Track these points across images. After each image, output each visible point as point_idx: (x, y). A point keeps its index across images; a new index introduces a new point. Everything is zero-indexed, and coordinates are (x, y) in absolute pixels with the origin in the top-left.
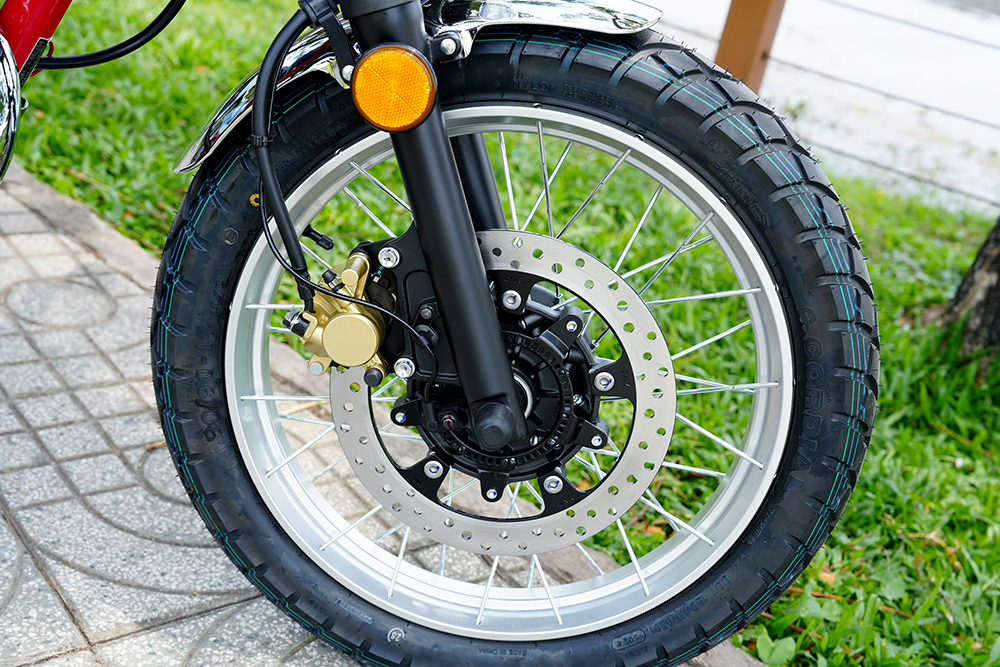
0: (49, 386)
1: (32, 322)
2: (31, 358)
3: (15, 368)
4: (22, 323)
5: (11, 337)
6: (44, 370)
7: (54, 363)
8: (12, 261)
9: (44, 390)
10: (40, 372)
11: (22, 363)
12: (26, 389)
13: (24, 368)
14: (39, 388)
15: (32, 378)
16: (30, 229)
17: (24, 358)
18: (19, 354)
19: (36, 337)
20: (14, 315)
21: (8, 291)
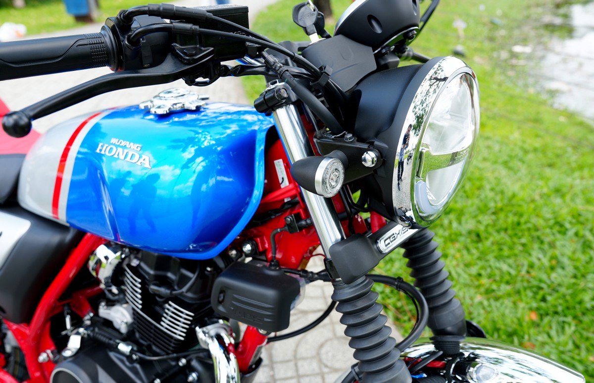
20: (320, 361)
21: (322, 346)
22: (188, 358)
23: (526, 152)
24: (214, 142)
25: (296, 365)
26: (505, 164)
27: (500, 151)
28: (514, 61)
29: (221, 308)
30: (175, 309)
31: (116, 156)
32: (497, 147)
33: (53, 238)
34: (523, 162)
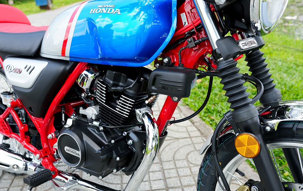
0: (192, 183)
1: (192, 164)
2: (189, 174)
3: (185, 177)
4: (190, 164)
5: (186, 168)
6: (192, 178)
7: (194, 176)
8: (191, 145)
9: (191, 185)
10: (191, 179)
11: (187, 176)
12: (186, 184)
13: (187, 177)
14: (189, 184)
15: (189, 181)
16: (197, 136)
17: (188, 175)
18: (187, 173)
19: (192, 168)
20: (188, 161)
21: (188, 154)
22: (128, 132)
23: (298, 66)
24: (151, 3)
25: (175, 163)
26: (286, 72)
27: (282, 65)
28: (286, 24)
29: (153, 88)
30: (125, 99)
31: (101, 12)
32: (280, 63)
33: (61, 68)
34: (297, 71)
